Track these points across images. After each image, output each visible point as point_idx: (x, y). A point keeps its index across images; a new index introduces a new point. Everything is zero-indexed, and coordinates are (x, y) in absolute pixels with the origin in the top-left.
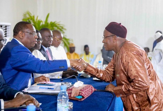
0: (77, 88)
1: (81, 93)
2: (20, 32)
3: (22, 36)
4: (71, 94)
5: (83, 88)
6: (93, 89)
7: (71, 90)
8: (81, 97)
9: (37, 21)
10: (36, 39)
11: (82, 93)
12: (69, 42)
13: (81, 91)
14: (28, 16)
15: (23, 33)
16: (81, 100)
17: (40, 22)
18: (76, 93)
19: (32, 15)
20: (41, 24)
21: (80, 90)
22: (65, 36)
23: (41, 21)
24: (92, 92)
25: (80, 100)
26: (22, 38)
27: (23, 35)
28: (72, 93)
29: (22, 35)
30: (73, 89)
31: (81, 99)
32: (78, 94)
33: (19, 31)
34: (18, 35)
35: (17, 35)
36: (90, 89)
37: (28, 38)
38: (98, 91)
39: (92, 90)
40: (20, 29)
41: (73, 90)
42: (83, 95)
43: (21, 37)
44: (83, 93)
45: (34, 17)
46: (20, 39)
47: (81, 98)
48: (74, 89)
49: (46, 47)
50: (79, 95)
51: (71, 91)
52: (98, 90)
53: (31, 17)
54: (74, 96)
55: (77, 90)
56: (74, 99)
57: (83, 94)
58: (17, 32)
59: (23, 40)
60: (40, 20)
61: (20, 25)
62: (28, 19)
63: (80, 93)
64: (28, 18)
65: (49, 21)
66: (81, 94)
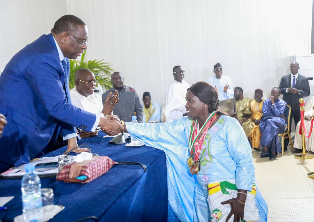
0: (80, 164)
3: (65, 40)
4: (69, 174)
7: (69, 167)
8: (85, 177)
13: (84, 168)
18: (77, 172)
24: (109, 166)
26: (64, 43)
28: (71, 173)
29: (65, 37)
30: (72, 165)
31: (85, 180)
32: (79, 172)
39: (109, 163)
41: (72, 167)
43: (63, 41)
48: (74, 166)
50: (80, 175)
51: (69, 169)
52: (119, 163)
54: (74, 177)
55: (79, 167)
56: (74, 181)
57: (87, 172)
63: (81, 171)
66: (83, 172)
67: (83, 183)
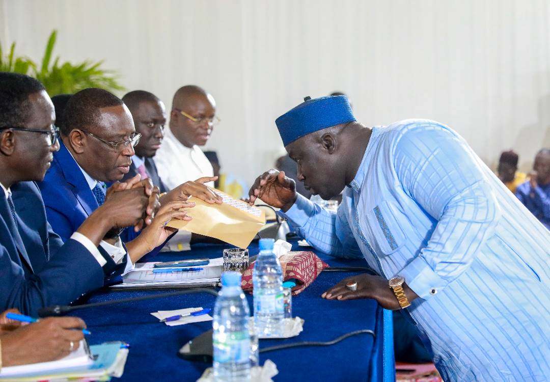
1: (292, 271)
5: (295, 260)
6: (320, 265)
9: (13, 63)
11: (296, 273)
21: (288, 264)
23: (30, 62)
31: (293, 289)
36: (311, 264)
39: (316, 266)
42: (298, 277)
44: (298, 271)
57: (299, 274)
60: (24, 60)
63: (288, 272)
66: (292, 274)
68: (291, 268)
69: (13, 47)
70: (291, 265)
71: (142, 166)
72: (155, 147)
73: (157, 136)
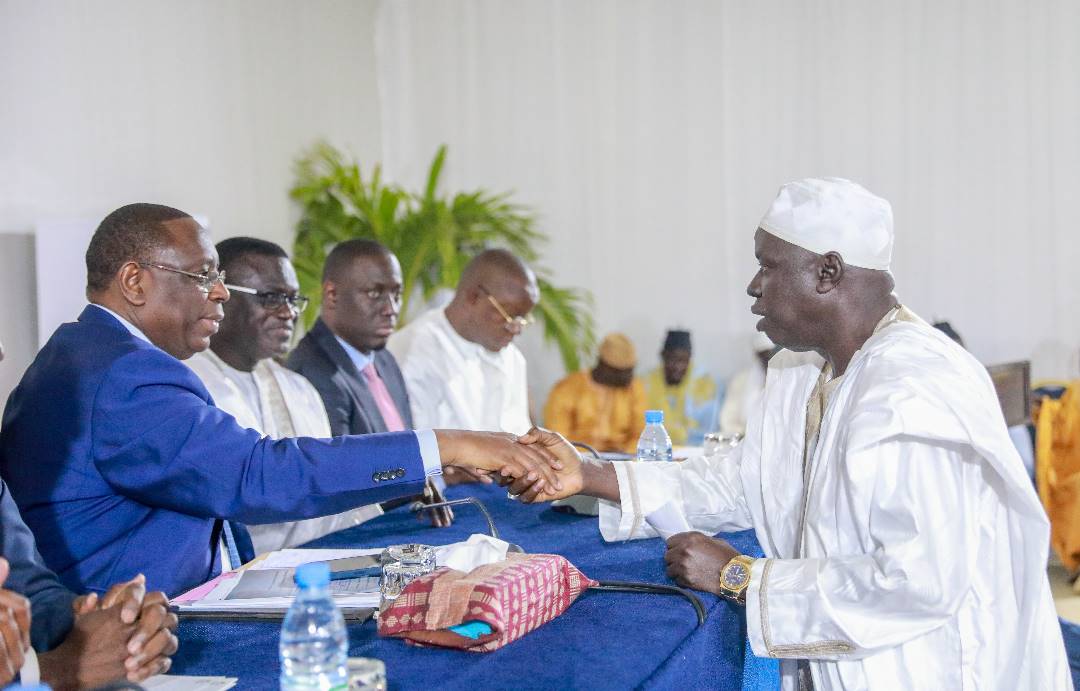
0: (465, 577)
1: (480, 603)
2: (127, 269)
3: (140, 291)
4: (424, 615)
5: (501, 577)
6: (576, 581)
7: (428, 587)
9: (378, 196)
10: (220, 306)
11: (486, 608)
12: (570, 308)
13: (482, 594)
14: (322, 171)
15: (146, 274)
16: (480, 645)
17: (390, 199)
18: (453, 608)
19: (347, 161)
20: (401, 210)
21: (478, 589)
22: (548, 272)
23: (402, 194)
24: (567, 594)
25: (475, 645)
26: (139, 302)
27: (141, 284)
28: (431, 608)
29: (137, 282)
30: (435, 581)
31: (483, 640)
32: (465, 610)
33: (122, 259)
34: (113, 285)
35: (108, 288)
37: (172, 298)
38: (605, 588)
39: (566, 582)
40: (129, 249)
41: (439, 586)
42: (491, 616)
43: (132, 296)
44: (494, 603)
45: (356, 171)
46: (128, 307)
47: (485, 636)
48: (443, 585)
49: (364, 349)
50: (469, 620)
51: (424, 595)
52: (604, 585)
53: (339, 171)
54: (444, 626)
55: (462, 588)
56: (443, 640)
57: (492, 610)
58: (108, 267)
59: (144, 314)
60: (392, 190)
61: (124, 228)
62: (326, 186)
63: (472, 605)
64: (324, 179)
65: (449, 191)
66: (478, 610)
67: (478, 649)
68: (479, 596)
69: (377, 171)
70: (482, 591)
71: (369, 366)
72: (383, 331)
73: (385, 313)
